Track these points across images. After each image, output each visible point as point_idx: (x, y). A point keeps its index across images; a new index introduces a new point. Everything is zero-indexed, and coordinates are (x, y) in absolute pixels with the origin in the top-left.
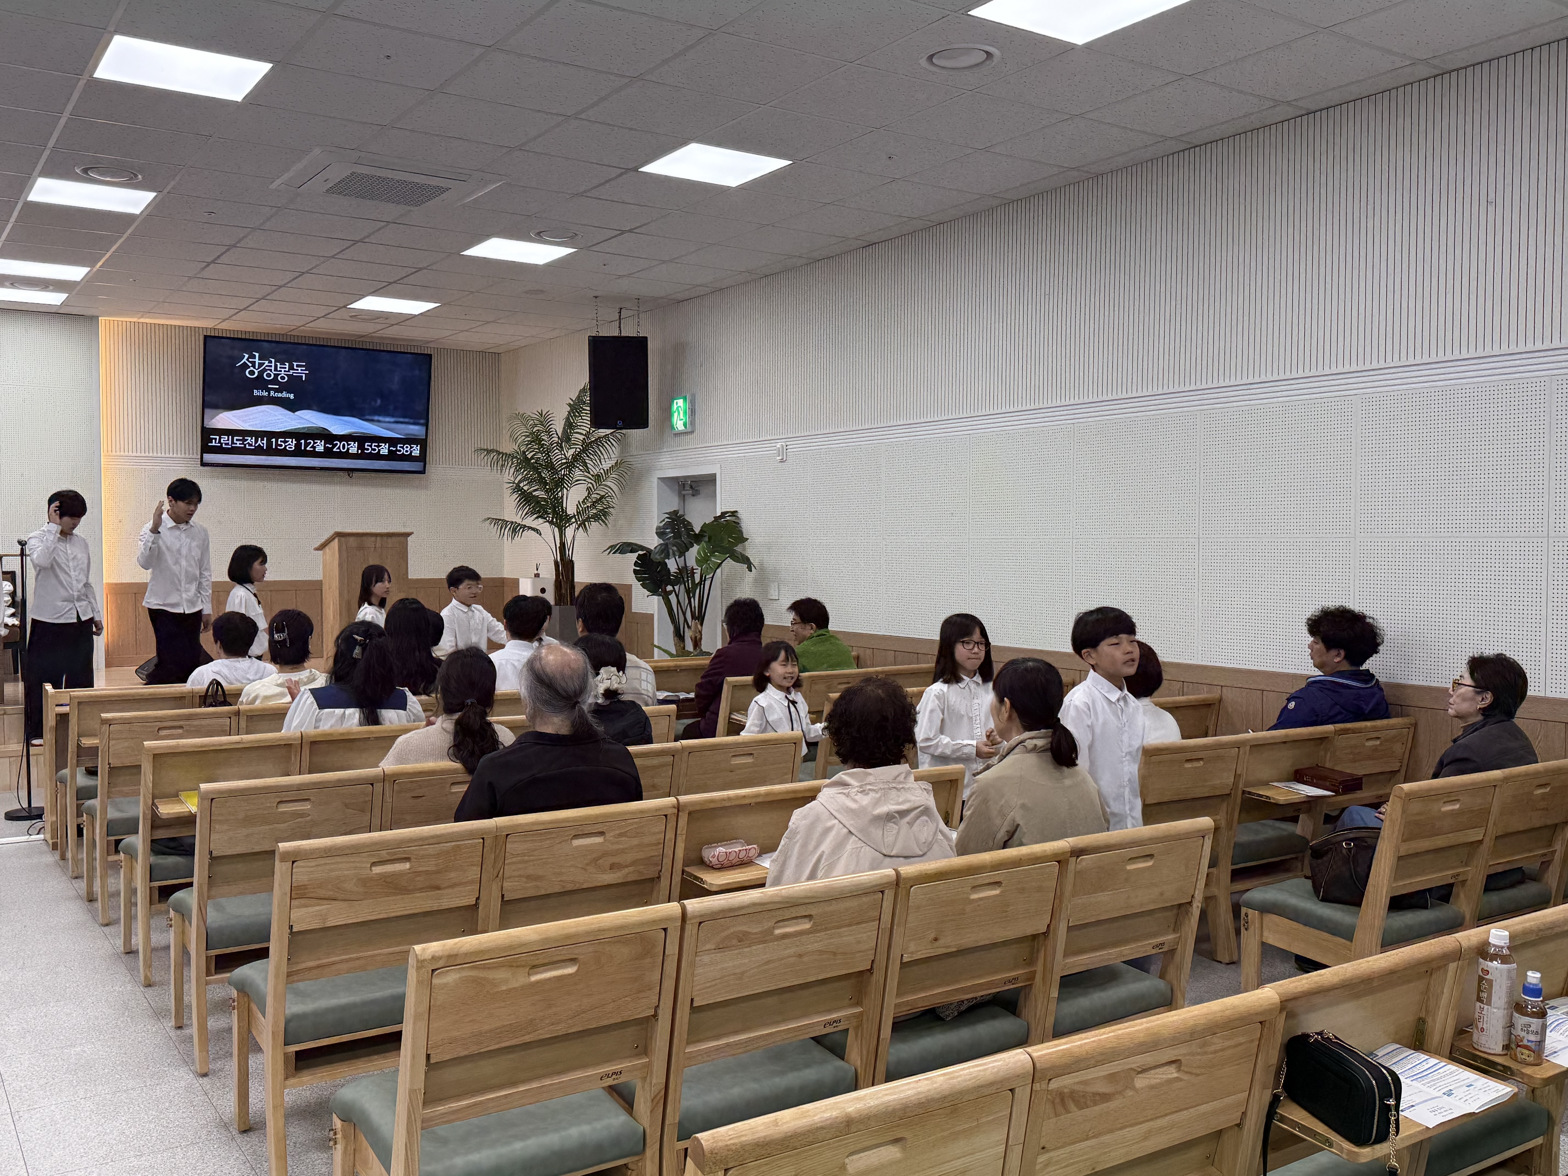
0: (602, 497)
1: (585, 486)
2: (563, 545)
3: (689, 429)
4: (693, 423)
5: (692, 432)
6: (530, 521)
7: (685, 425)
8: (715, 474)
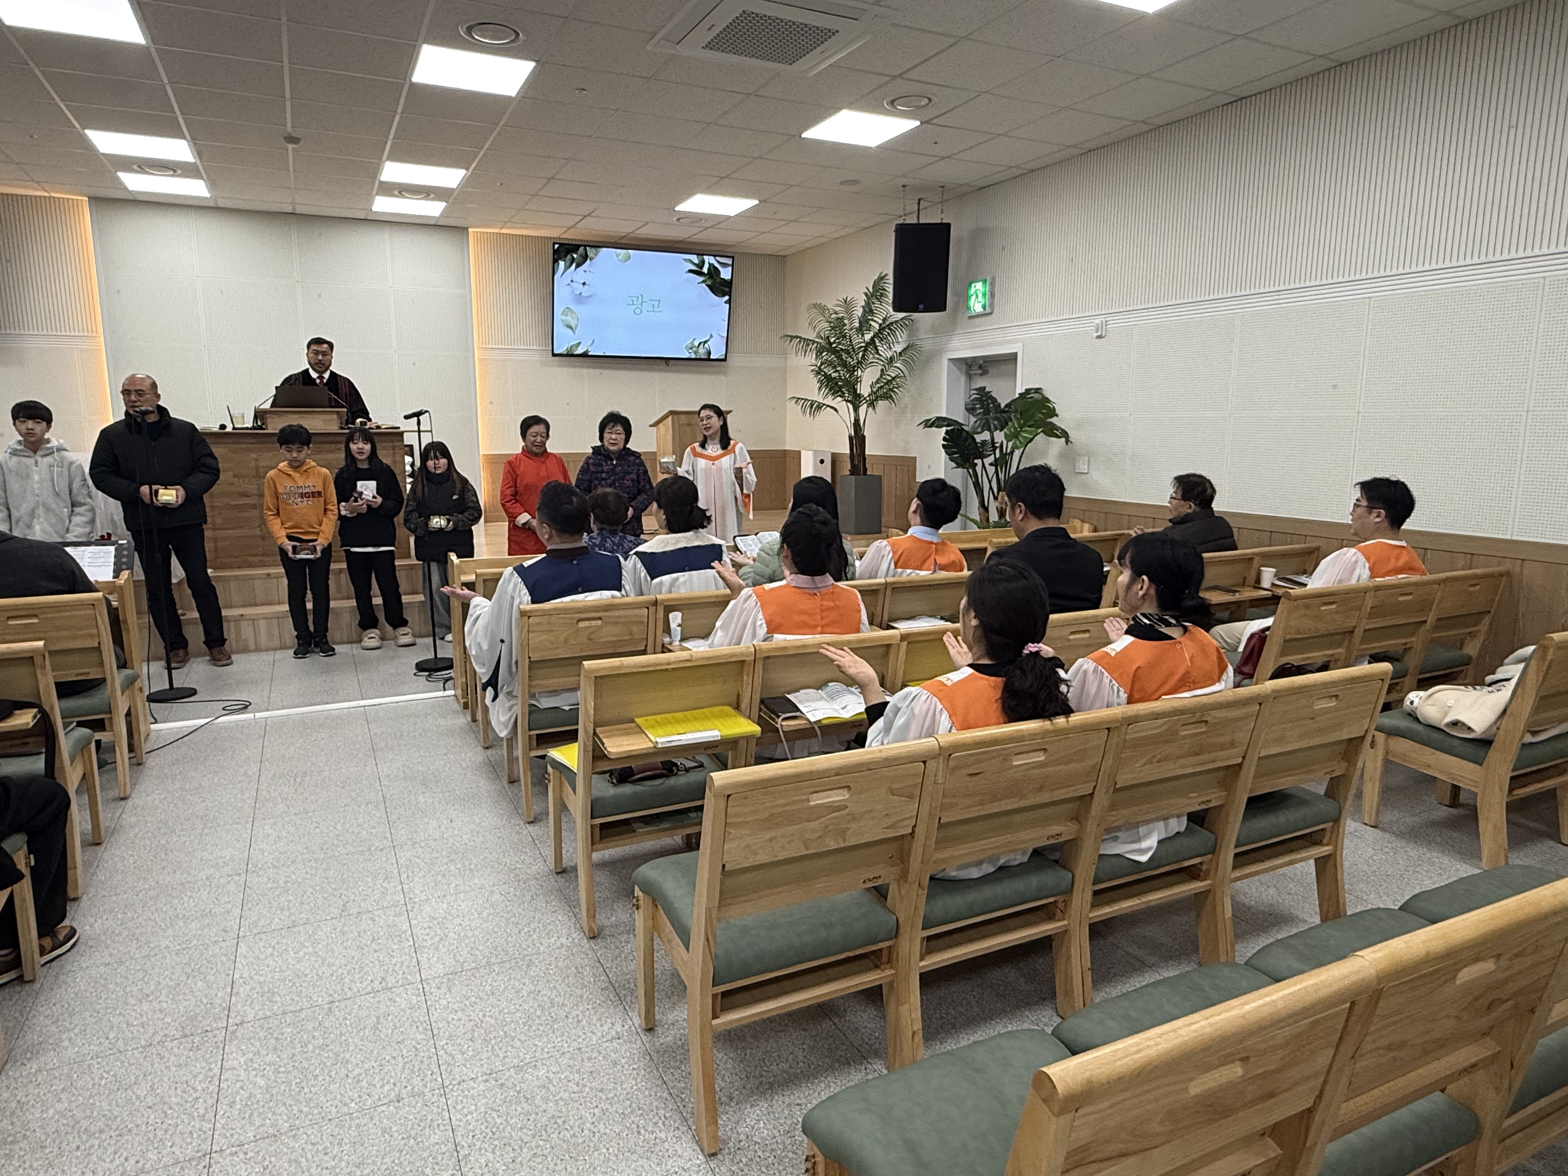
0: (893, 378)
1: (880, 367)
2: (857, 421)
3: (988, 310)
4: (992, 305)
5: (991, 313)
6: (829, 401)
7: (984, 307)
8: (1016, 354)
